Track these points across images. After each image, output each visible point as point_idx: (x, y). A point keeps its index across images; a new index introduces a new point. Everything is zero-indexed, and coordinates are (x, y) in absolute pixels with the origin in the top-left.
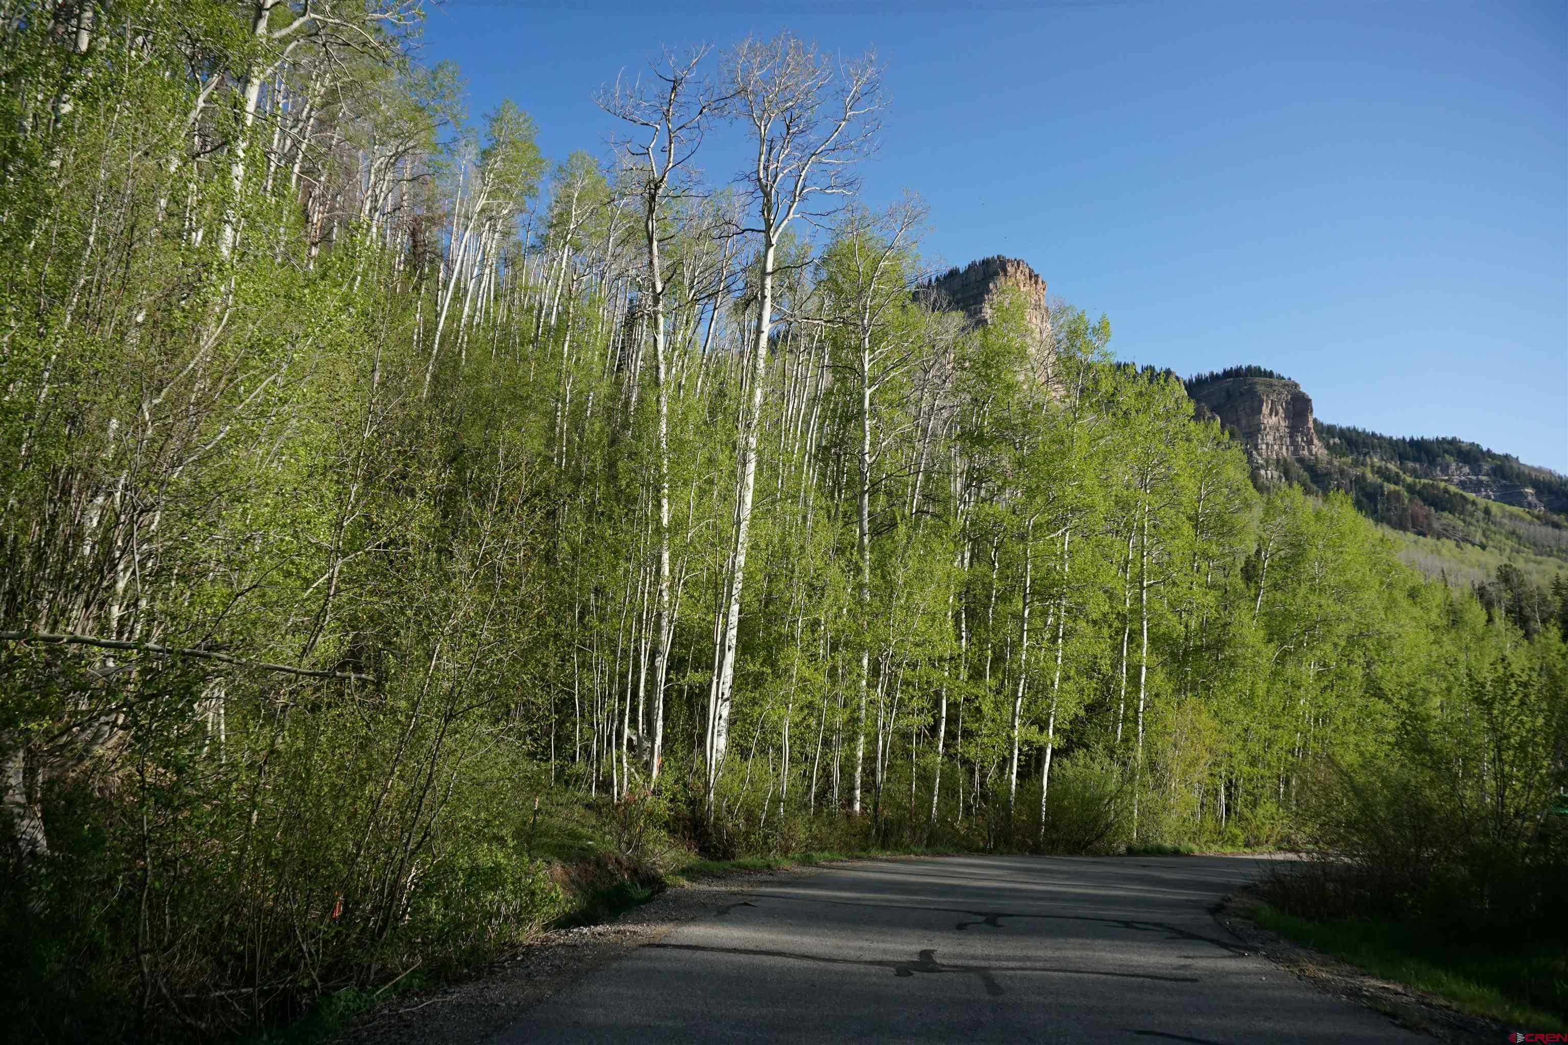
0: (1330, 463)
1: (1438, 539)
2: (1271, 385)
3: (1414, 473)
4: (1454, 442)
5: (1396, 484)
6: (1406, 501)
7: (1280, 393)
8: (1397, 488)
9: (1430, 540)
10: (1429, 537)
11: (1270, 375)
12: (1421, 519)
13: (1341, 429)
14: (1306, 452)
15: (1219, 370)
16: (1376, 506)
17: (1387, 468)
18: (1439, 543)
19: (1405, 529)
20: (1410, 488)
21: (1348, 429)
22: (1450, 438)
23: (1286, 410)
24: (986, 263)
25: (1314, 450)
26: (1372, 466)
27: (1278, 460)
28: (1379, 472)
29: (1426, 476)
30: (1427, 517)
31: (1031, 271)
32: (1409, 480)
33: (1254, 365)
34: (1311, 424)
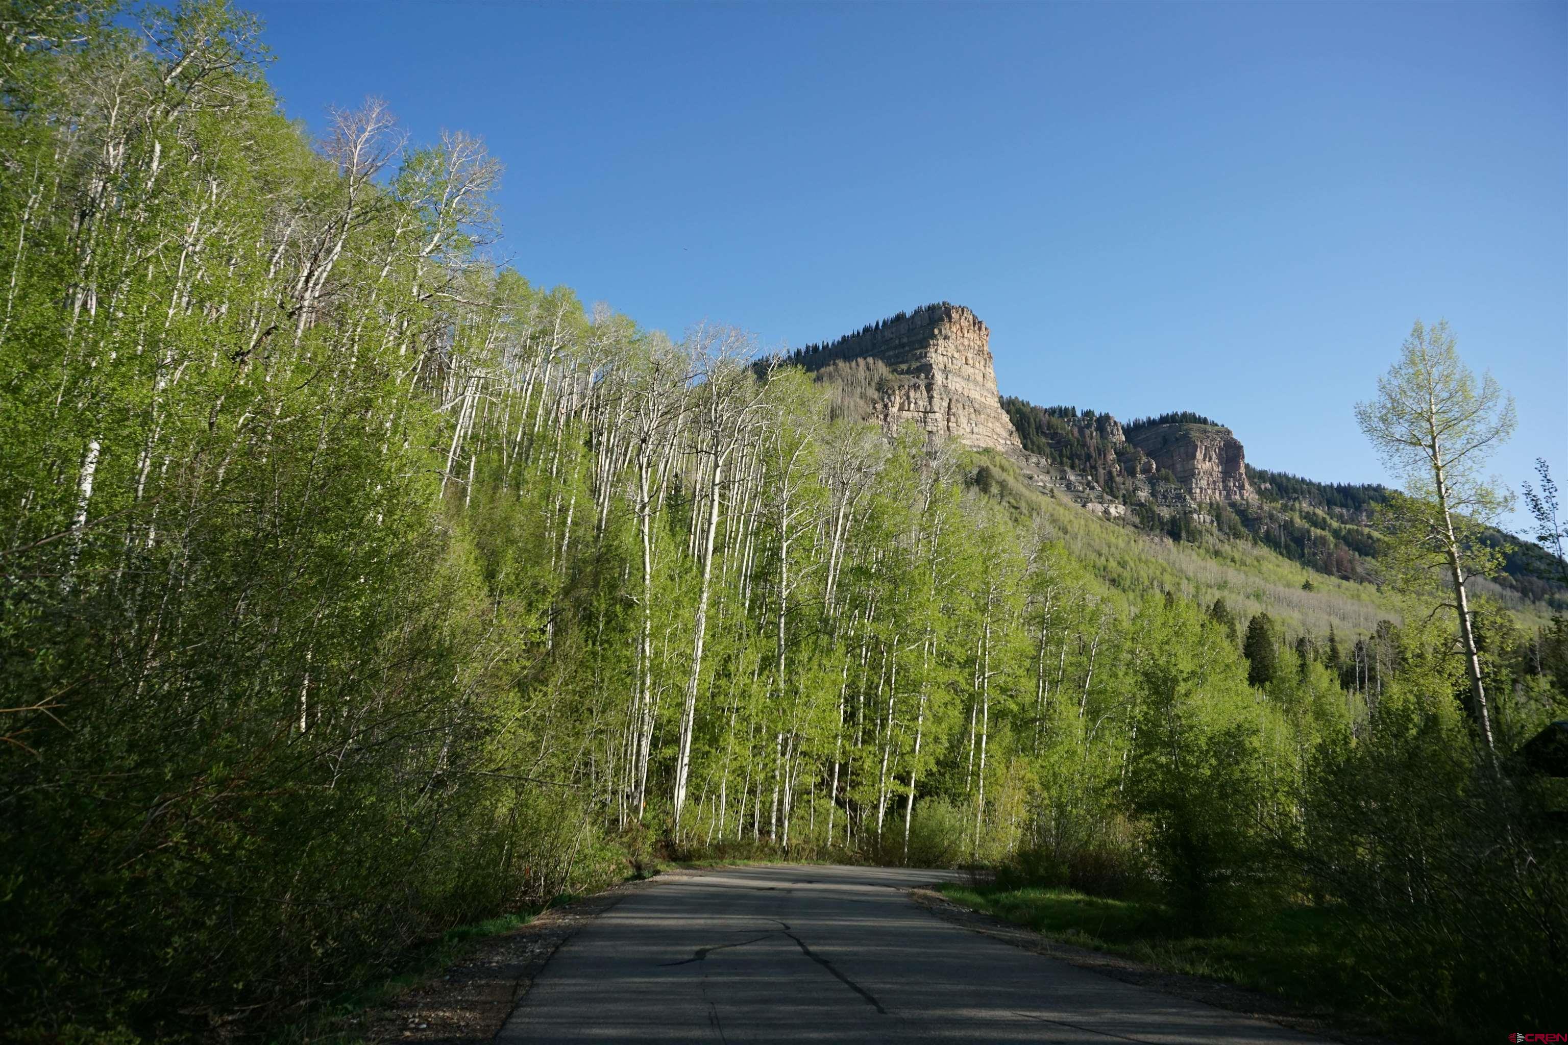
0: (1260, 508)
1: (1361, 583)
2: (1205, 432)
3: (1341, 518)
4: (1378, 489)
5: (1323, 529)
6: (1332, 546)
7: (1214, 439)
8: (1323, 533)
9: (1352, 584)
10: (1352, 581)
11: (1205, 421)
12: (1345, 563)
13: (1272, 474)
14: (1238, 497)
15: (1155, 416)
16: (1303, 550)
17: (1314, 514)
18: (1360, 588)
19: (1329, 573)
20: (1336, 533)
21: (1279, 474)
22: (1375, 485)
23: (1219, 457)
24: (932, 309)
25: (1246, 495)
26: (1301, 511)
27: (1211, 504)
28: (1307, 517)
29: (1352, 521)
30: (1351, 562)
31: (975, 317)
32: (1335, 524)
33: (1189, 411)
34: (1242, 470)
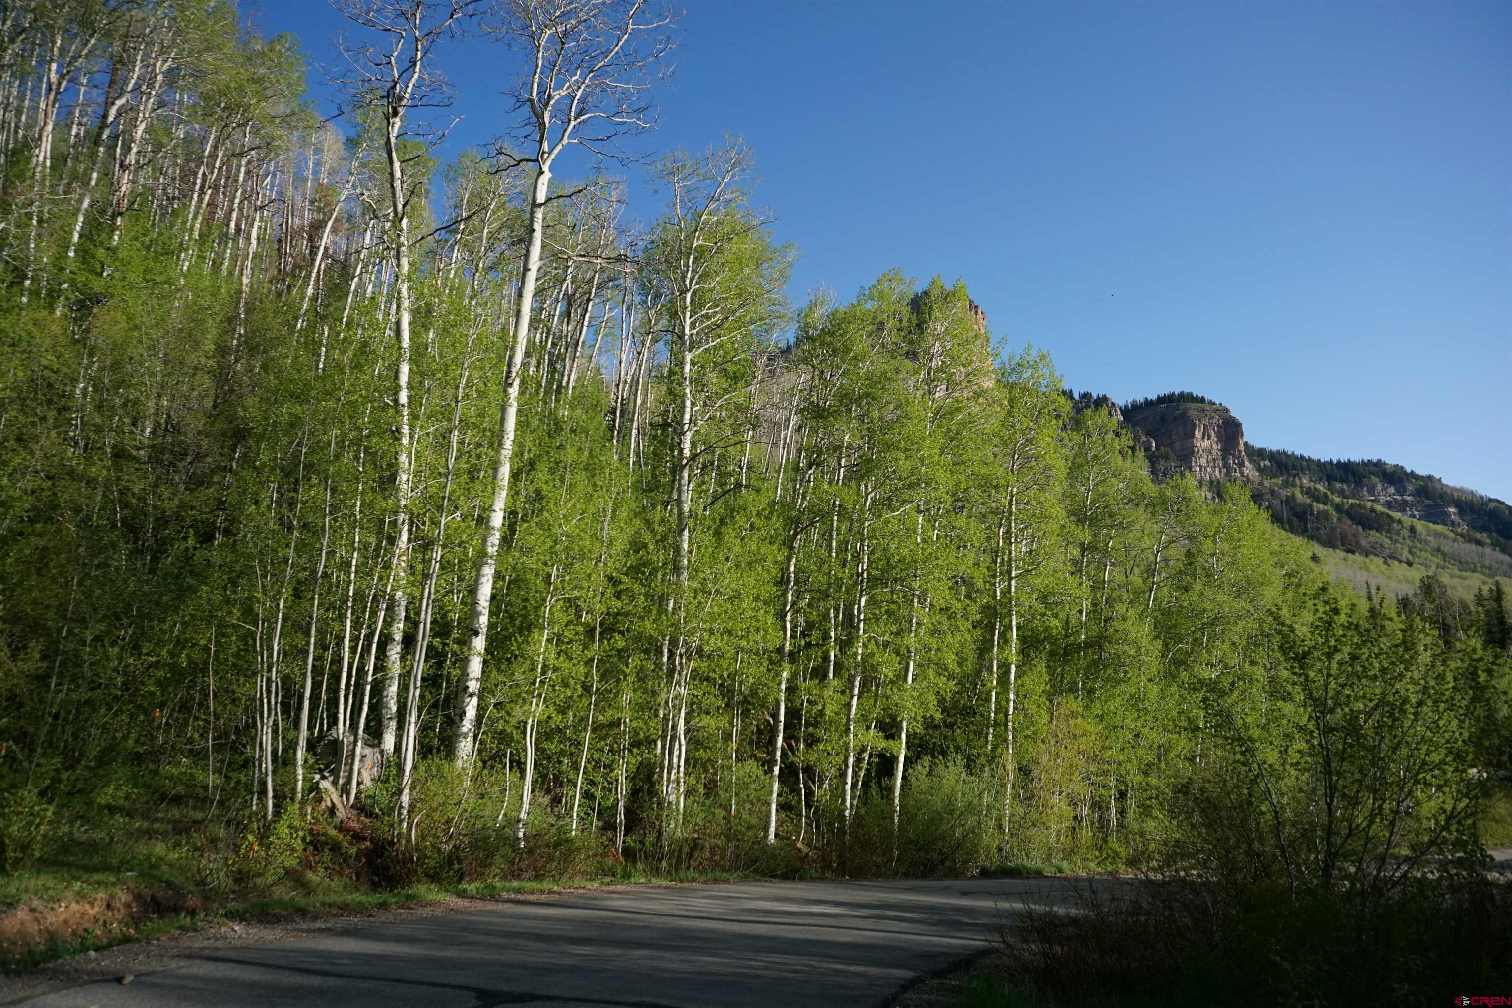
0: (1261, 484)
1: (1367, 556)
2: (1203, 410)
3: (1342, 493)
4: (1379, 464)
5: (1326, 504)
6: (1335, 520)
7: (1212, 418)
8: (1326, 508)
9: (1359, 558)
10: (1357, 554)
11: (1202, 400)
12: (1350, 537)
13: (1271, 452)
14: (1238, 474)
15: (1153, 396)
16: (1306, 524)
17: (1316, 489)
18: (1367, 560)
19: (1334, 547)
20: (1338, 508)
21: (1278, 452)
22: (1375, 459)
23: (1218, 435)
25: (1246, 472)
26: (1302, 487)
27: (1211, 482)
28: (1308, 492)
29: (1353, 496)
30: (1355, 535)
31: (971, 303)
32: (1337, 500)
33: (1187, 390)
34: (1242, 448)
